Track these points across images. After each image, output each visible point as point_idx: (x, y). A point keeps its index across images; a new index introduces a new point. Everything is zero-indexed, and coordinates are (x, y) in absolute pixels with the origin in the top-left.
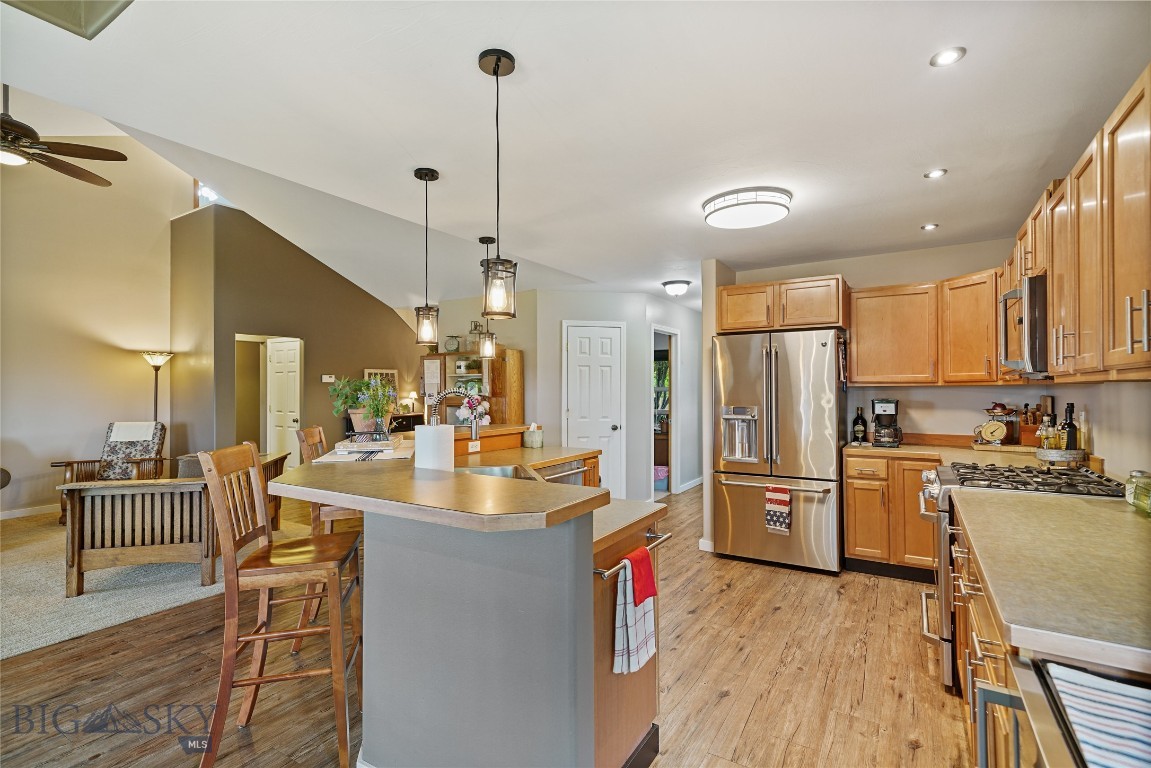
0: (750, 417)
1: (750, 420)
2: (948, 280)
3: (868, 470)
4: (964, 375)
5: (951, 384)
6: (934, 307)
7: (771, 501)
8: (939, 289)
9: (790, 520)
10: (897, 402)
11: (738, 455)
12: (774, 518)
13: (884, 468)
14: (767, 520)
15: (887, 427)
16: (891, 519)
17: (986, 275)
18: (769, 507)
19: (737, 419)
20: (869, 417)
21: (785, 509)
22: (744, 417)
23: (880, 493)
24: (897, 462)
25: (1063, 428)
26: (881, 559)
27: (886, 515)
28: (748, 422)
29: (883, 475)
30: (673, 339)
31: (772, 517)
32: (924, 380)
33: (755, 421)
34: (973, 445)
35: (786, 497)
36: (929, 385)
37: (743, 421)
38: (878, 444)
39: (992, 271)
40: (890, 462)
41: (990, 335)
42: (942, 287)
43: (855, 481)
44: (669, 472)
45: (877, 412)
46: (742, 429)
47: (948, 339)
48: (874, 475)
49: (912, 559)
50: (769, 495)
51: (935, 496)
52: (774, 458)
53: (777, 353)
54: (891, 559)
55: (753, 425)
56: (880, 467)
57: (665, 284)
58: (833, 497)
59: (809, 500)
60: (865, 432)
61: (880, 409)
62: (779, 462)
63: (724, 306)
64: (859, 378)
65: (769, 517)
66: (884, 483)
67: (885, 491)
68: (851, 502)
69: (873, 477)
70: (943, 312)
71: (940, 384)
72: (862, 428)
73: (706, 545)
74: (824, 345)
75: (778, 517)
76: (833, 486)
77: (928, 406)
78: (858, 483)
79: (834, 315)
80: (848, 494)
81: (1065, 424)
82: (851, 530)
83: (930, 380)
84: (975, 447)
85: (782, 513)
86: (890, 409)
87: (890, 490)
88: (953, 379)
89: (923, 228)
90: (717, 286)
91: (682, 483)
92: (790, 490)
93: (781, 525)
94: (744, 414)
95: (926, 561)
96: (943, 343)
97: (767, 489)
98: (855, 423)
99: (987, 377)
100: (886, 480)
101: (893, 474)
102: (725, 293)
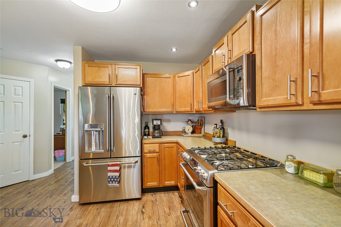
0: (99, 129)
1: (100, 131)
2: (177, 74)
3: (152, 149)
4: (182, 109)
5: (178, 113)
6: (172, 84)
7: (111, 171)
8: (174, 77)
9: (119, 180)
10: (161, 119)
11: (93, 149)
12: (112, 179)
13: (158, 148)
14: (108, 181)
15: (157, 130)
16: (160, 168)
17: (190, 73)
18: (110, 174)
19: (93, 131)
20: (151, 126)
21: (117, 174)
22: (96, 129)
23: (156, 159)
24: (163, 144)
25: (221, 129)
26: (157, 186)
27: (158, 167)
28: (99, 132)
29: (158, 151)
30: (68, 92)
31: (111, 179)
32: (169, 111)
33: (103, 131)
34: (182, 134)
35: (117, 168)
36: (171, 113)
37: (96, 131)
38: (154, 137)
39: (192, 71)
40: (160, 145)
41: (191, 95)
42: (175, 76)
43: (147, 155)
44: (65, 153)
45: (154, 124)
46: (96, 135)
47: (177, 96)
48: (154, 151)
49: (168, 183)
50: (109, 168)
51: (206, 178)
52: (112, 149)
53: (113, 97)
54: (160, 185)
55: (101, 132)
56: (156, 147)
57: (57, 61)
58: (139, 163)
59: (129, 167)
60: (149, 132)
61: (155, 123)
62: (114, 151)
63: (86, 72)
64: (147, 110)
65: (109, 180)
66: (158, 154)
67: (158, 157)
68: (145, 164)
69: (154, 152)
70: (175, 86)
71: (174, 113)
72: (148, 130)
73: (75, 198)
74: (135, 94)
75: (114, 179)
76: (138, 159)
77: (169, 121)
78: (148, 155)
79: (139, 82)
80: (145, 160)
81: (222, 128)
82: (146, 176)
83: (171, 111)
84: (185, 135)
85: (116, 176)
86: (159, 123)
87: (160, 156)
88: (179, 111)
89: (172, 50)
90: (83, 61)
91: (72, 157)
92: (119, 164)
93: (115, 183)
94: (97, 128)
95: (172, 183)
96: (175, 97)
97: (109, 166)
98: (145, 128)
99: (190, 110)
100: (159, 152)
101: (161, 149)
102: (87, 65)
